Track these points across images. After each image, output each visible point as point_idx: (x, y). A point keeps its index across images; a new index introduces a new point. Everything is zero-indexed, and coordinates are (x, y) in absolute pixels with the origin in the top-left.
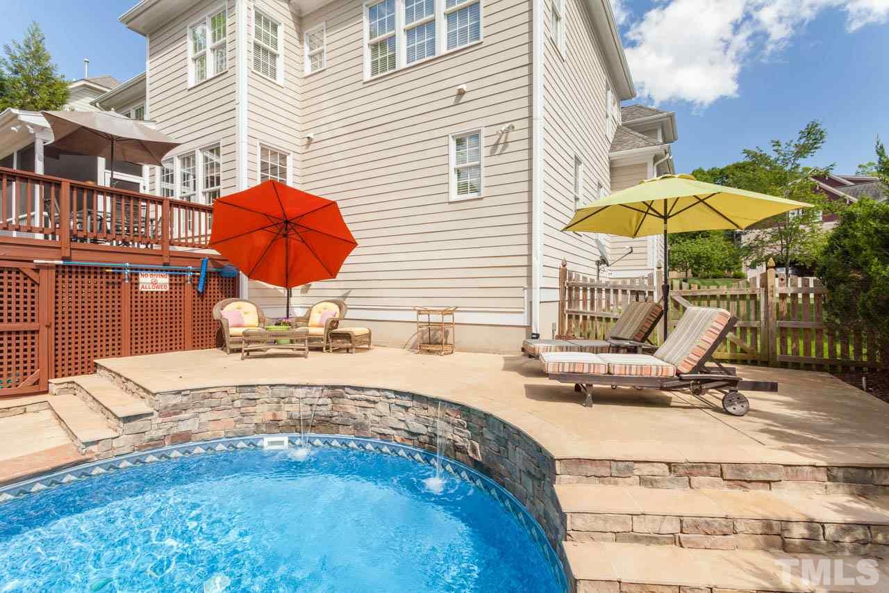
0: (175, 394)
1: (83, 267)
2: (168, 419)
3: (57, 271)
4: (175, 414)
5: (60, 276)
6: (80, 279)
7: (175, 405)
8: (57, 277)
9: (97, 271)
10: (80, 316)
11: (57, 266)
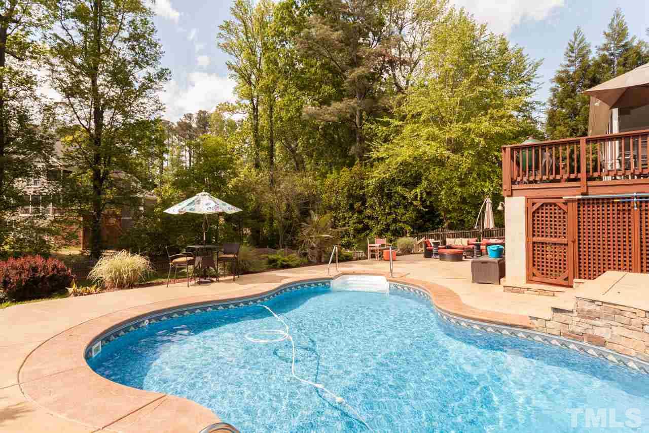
0: (590, 302)
1: (598, 199)
2: (583, 320)
3: (579, 204)
4: (590, 318)
5: (581, 207)
6: (595, 208)
7: (589, 311)
8: (579, 207)
9: (608, 201)
10: (596, 236)
11: (579, 200)
